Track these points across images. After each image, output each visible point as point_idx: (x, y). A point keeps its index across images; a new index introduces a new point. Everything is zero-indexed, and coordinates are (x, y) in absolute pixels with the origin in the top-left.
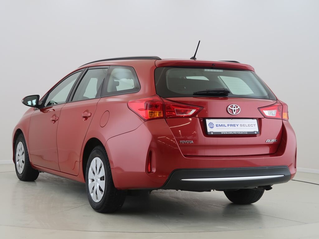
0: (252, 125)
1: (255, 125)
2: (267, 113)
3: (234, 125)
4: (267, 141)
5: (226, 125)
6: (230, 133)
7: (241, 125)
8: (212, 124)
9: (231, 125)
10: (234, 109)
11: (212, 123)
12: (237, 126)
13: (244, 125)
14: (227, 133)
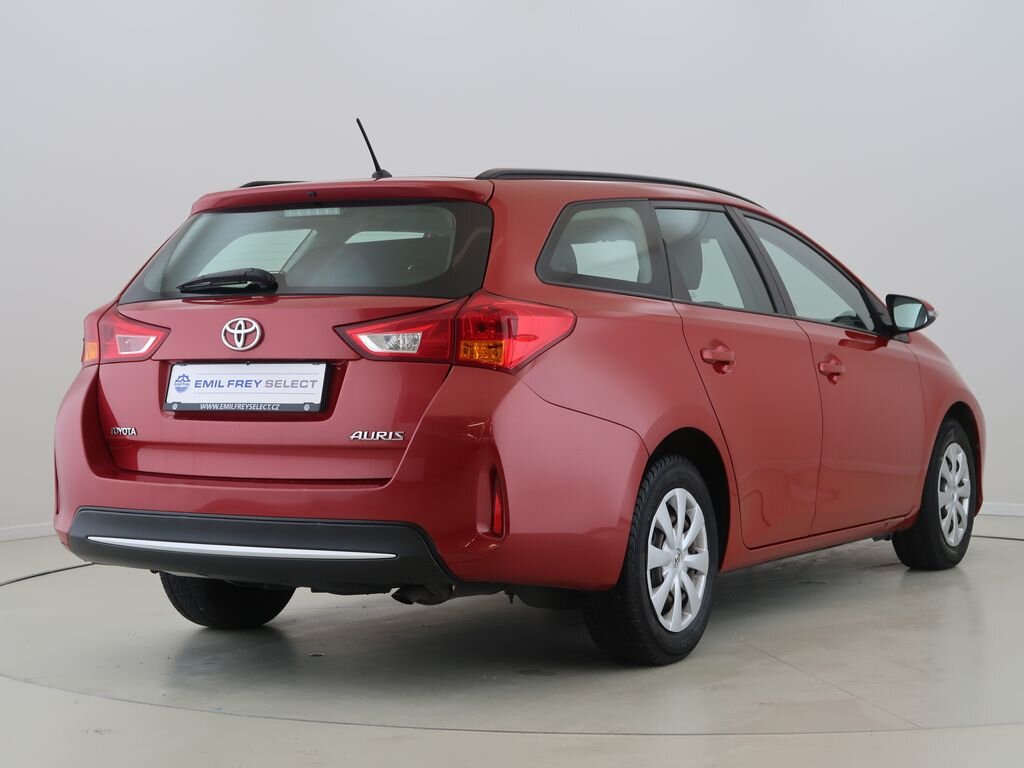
0: (304, 384)
1: (313, 382)
2: (369, 342)
3: (247, 384)
4: (352, 437)
5: (224, 383)
6: (226, 408)
7: (269, 384)
8: (185, 379)
9: (239, 383)
10: (239, 332)
11: (187, 377)
12: (257, 384)
13: (277, 384)
14: (216, 407)
